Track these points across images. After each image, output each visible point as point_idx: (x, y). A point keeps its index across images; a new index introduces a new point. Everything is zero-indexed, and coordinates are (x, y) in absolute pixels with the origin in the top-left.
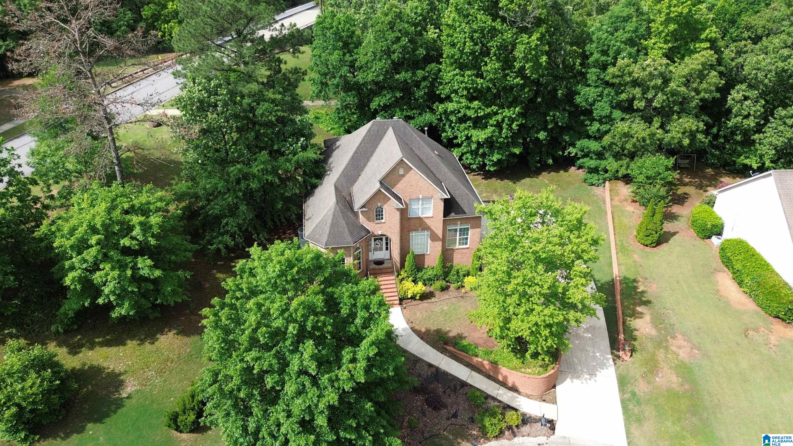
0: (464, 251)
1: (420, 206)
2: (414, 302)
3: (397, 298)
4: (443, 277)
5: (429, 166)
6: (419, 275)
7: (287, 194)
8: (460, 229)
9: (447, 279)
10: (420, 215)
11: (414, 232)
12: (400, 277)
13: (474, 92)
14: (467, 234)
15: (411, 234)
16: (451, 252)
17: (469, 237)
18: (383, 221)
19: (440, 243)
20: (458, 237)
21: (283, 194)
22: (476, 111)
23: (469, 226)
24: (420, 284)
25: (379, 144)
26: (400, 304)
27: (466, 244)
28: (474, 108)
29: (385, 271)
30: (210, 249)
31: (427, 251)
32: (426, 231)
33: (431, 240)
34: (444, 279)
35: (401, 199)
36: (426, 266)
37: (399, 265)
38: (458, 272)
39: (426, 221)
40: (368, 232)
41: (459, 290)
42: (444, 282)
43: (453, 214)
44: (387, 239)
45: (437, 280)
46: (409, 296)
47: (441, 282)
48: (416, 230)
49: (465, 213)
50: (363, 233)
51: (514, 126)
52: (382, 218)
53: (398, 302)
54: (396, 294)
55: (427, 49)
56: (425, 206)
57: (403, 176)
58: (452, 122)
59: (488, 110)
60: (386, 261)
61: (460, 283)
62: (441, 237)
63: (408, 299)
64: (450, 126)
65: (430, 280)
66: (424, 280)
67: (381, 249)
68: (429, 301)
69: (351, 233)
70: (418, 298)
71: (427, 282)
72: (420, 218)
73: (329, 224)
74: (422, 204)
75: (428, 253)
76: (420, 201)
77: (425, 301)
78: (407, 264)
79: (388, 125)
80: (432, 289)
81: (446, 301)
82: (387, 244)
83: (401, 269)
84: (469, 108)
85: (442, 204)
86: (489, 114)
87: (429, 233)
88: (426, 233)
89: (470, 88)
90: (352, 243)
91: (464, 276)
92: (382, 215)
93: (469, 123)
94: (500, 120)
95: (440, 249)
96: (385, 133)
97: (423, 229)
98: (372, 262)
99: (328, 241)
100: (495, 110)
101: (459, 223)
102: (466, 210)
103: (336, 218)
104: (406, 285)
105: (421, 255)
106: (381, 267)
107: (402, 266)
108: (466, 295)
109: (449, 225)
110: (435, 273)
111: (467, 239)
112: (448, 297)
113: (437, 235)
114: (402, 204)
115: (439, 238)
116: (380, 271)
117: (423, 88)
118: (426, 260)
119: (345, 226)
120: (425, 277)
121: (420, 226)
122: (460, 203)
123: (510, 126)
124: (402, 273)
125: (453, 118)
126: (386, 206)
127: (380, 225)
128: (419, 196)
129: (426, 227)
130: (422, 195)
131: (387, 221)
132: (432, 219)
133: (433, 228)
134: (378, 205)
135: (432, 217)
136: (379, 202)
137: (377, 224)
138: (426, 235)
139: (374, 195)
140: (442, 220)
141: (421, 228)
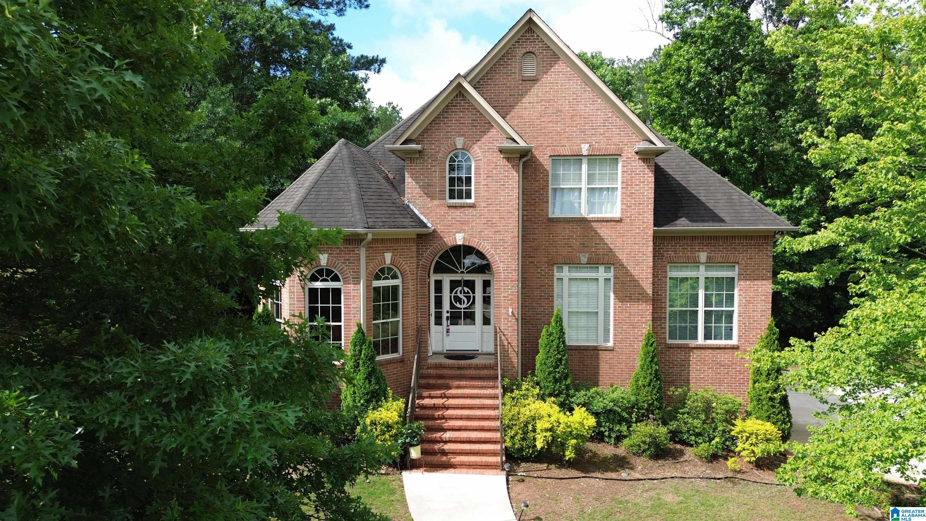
0: (724, 357)
1: (584, 185)
3: (498, 448)
4: (658, 413)
6: (580, 396)
8: (708, 280)
10: (584, 212)
11: (566, 268)
14: (730, 298)
15: (557, 275)
16: (679, 356)
17: (736, 308)
18: (472, 201)
19: (647, 313)
20: (701, 310)
23: (734, 271)
26: (508, 470)
27: (729, 335)
29: (470, 374)
31: (607, 340)
32: (602, 269)
33: (617, 297)
37: (515, 359)
39: (604, 231)
40: (422, 228)
41: (717, 460)
43: (683, 221)
44: (487, 286)
45: (641, 419)
47: (651, 429)
48: (572, 262)
49: (721, 221)
50: (407, 222)
52: (469, 196)
53: (499, 460)
54: (497, 435)
56: (596, 183)
57: (534, 80)
60: (480, 357)
61: (718, 440)
62: (650, 291)
67: (470, 319)
68: (610, 474)
70: (568, 455)
72: (583, 221)
74: (591, 178)
75: (611, 344)
76: (585, 167)
77: (593, 476)
80: (621, 450)
81: (669, 482)
82: (486, 300)
83: (523, 375)
85: (650, 179)
87: (611, 274)
88: (601, 273)
90: (362, 225)
92: (469, 183)
95: (646, 328)
97: (595, 261)
98: (441, 356)
101: (703, 256)
102: (723, 215)
105: (586, 349)
106: (462, 362)
107: (526, 365)
108: (742, 476)
109: (671, 260)
111: (730, 316)
112: (677, 474)
113: (635, 282)
115: (643, 293)
116: (459, 374)
118: (603, 363)
119: (353, 186)
120: (598, 405)
121: (584, 247)
122: (703, 199)
126: (480, 148)
127: (461, 213)
128: (581, 148)
129: (601, 252)
130: (588, 143)
131: (483, 205)
132: (619, 226)
133: (622, 257)
134: (455, 145)
135: (620, 221)
136: (461, 136)
137: (453, 210)
138: (601, 281)
139: (446, 112)
140: (651, 232)
141: (587, 255)
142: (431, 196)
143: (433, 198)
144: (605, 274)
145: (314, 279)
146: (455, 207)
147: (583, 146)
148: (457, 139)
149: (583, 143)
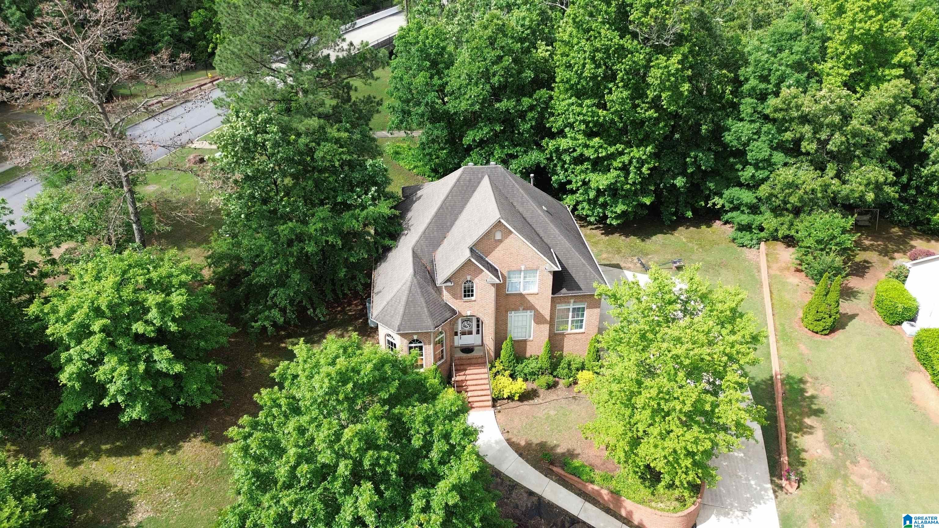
0: (579, 336)
1: (522, 280)
2: (512, 404)
3: (489, 398)
4: (550, 371)
5: (534, 226)
6: (519, 367)
7: (352, 259)
8: (574, 309)
9: (555, 373)
10: (522, 291)
11: (513, 312)
12: (495, 370)
13: (595, 126)
14: (583, 315)
15: (509, 315)
16: (560, 337)
17: (584, 318)
18: (473, 298)
19: (547, 327)
20: (570, 319)
21: (347, 259)
22: (596, 151)
23: (585, 306)
24: (520, 380)
25: (470, 197)
26: (494, 406)
27: (581, 327)
28: (593, 147)
29: (474, 361)
30: (253, 327)
31: (530, 336)
32: (528, 311)
33: (535, 322)
34: (551, 374)
35: (497, 270)
36: (528, 355)
37: (492, 354)
38: (569, 365)
39: (529, 298)
40: (454, 312)
41: (570, 388)
42: (551, 378)
43: (564, 290)
44: (478, 321)
45: (542, 374)
46: (505, 396)
47: (547, 377)
48: (516, 309)
49: (580, 289)
50: (448, 314)
51: (644, 170)
52: (472, 295)
53: (490, 403)
54: (488, 392)
55: (535, 70)
56: (527, 279)
57: (500, 241)
58: (565, 162)
59: (612, 150)
60: (476, 348)
61: (571, 379)
62: (548, 318)
63: (504, 399)
64: (562, 167)
65: (533, 374)
66: (525, 374)
67: (470, 333)
68: (531, 402)
69: (432, 315)
70: (516, 398)
71: (529, 377)
72: (521, 295)
73: (403, 303)
74: (525, 277)
75: (531, 338)
76: (522, 274)
77: (526, 403)
78: (503, 352)
79: (483, 172)
80: (535, 386)
81: (552, 403)
82: (478, 326)
83: (496, 359)
84: (587, 146)
85: (551, 277)
86: (613, 154)
87: (532, 313)
88: (528, 313)
89: (589, 122)
90: (432, 327)
91: (578, 370)
92: (472, 291)
93: (586, 165)
94: (627, 162)
95: (547, 333)
96: (479, 183)
97: (525, 309)
98: (458, 349)
99: (401, 324)
100: (620, 150)
101: (572, 301)
102: (582, 286)
103: (413, 295)
104: (502, 381)
105: (521, 341)
106: (469, 355)
107: (497, 355)
108: (579, 395)
109: (559, 303)
110: (539, 365)
111: (582, 321)
112: (555, 397)
113: (543, 316)
114: (498, 277)
115: (546, 320)
116: (468, 362)
117: (530, 120)
118: (528, 347)
119: (424, 305)
120: (526, 371)
121: (522, 304)
122: (574, 275)
123: (639, 169)
124: (497, 364)
125: (567, 158)
126: (478, 280)
127: (469, 303)
128: (521, 267)
129: (528, 306)
130: (524, 266)
131: (479, 299)
132: (537, 296)
133: (538, 307)
134: (467, 279)
135: (537, 294)
136: (470, 275)
137: (466, 303)
138: (528, 316)
139: (464, 269)
140: (550, 297)
141: (522, 307)
142: (455, 298)
143: (457, 299)
145: (411, 343)
146: (467, 301)
148: (468, 276)
149: (522, 265)
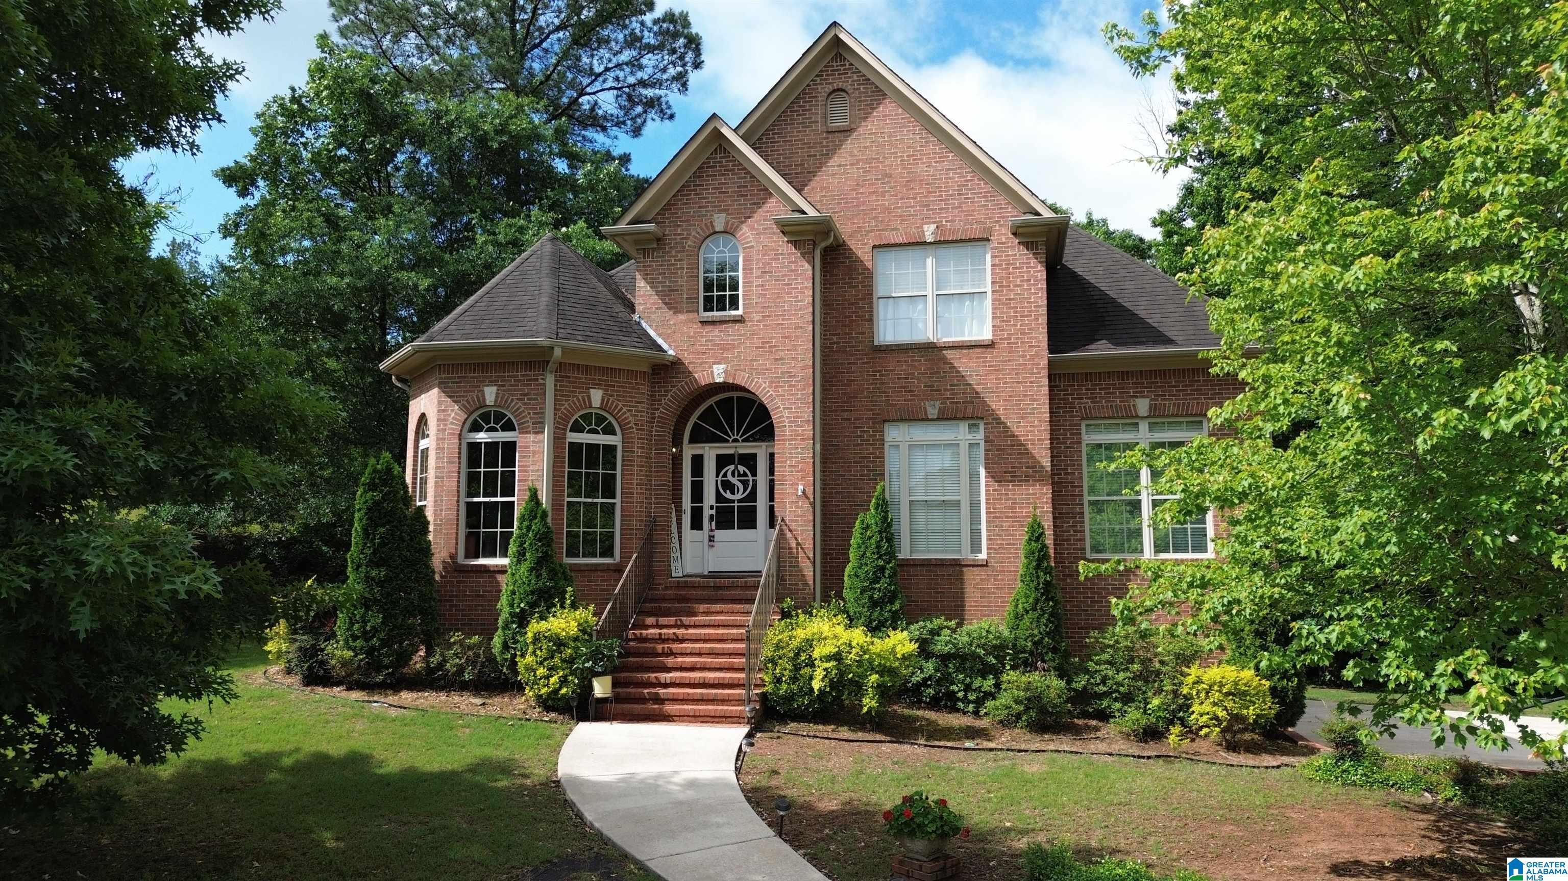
1: (929, 287)
2: (847, 735)
3: (745, 692)
10: (932, 334)
11: (904, 428)
15: (889, 439)
18: (739, 318)
19: (1044, 493)
20: (1145, 496)
31: (976, 548)
32: (963, 427)
33: (991, 474)
37: (808, 568)
39: (965, 364)
40: (660, 348)
43: (1101, 345)
47: (1036, 682)
48: (914, 417)
49: (1169, 342)
50: (631, 341)
53: (744, 711)
56: (950, 283)
57: (847, 131)
62: (1046, 463)
67: (748, 519)
72: (930, 350)
74: (941, 278)
75: (983, 556)
76: (931, 261)
78: (851, 568)
81: (1049, 755)
85: (1038, 272)
87: (980, 435)
88: (961, 433)
90: (547, 337)
92: (734, 283)
97: (951, 413)
101: (1143, 406)
102: (1173, 333)
105: (941, 564)
109: (1090, 415)
110: (1002, 632)
113: (1020, 449)
115: (1035, 466)
118: (970, 580)
121: (933, 391)
122: (1142, 314)
126: (752, 228)
127: (721, 331)
128: (923, 232)
129: (960, 398)
130: (934, 223)
131: (757, 317)
132: (989, 355)
133: (998, 405)
134: (713, 226)
135: (991, 345)
136: (720, 211)
137: (709, 328)
138: (964, 448)
139: (699, 177)
140: (1044, 362)
141: (937, 403)
142: (673, 306)
143: (676, 310)
144: (970, 437)
145: (476, 427)
146: (713, 323)
147: (926, 227)
148: (716, 216)
149: (926, 223)
